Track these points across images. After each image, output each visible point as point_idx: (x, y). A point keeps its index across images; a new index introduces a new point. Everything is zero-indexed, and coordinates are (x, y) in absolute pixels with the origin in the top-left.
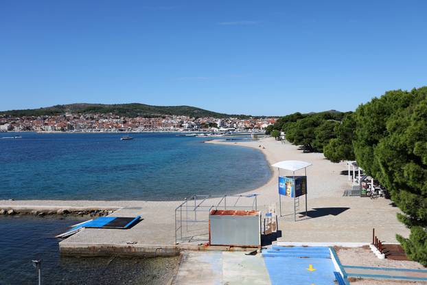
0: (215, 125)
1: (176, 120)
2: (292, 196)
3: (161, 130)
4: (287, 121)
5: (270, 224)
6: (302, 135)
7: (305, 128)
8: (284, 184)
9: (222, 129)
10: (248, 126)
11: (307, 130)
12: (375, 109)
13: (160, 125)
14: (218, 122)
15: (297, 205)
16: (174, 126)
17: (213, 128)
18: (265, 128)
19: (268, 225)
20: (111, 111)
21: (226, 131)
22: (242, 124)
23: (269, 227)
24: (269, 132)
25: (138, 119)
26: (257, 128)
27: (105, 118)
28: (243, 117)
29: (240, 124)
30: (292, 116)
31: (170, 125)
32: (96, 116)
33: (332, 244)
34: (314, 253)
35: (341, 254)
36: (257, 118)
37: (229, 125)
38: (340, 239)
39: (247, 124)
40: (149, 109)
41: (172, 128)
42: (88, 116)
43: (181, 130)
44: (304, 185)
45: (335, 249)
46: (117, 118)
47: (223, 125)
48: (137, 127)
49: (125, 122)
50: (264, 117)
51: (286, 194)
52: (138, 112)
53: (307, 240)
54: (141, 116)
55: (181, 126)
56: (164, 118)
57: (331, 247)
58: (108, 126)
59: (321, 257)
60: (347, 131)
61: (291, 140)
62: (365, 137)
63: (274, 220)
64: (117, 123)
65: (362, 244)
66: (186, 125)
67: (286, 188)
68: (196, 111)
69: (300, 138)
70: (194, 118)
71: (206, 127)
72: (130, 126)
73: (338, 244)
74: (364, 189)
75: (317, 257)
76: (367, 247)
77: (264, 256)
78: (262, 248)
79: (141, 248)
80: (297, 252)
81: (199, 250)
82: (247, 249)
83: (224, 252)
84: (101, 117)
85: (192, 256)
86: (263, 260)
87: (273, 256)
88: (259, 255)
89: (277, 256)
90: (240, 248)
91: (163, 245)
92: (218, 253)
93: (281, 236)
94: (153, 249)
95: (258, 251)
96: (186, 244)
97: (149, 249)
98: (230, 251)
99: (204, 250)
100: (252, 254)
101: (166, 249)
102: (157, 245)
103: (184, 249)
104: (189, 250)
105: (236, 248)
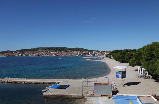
0: (88, 54)
1: (75, 52)
3: (70, 56)
4: (113, 52)
5: (114, 87)
6: (120, 57)
7: (121, 55)
8: (118, 74)
9: (91, 55)
10: (100, 54)
11: (122, 55)
12: (149, 48)
13: (70, 54)
14: (90, 53)
16: (75, 54)
17: (88, 55)
18: (106, 55)
19: (113, 88)
20: (54, 49)
21: (92, 56)
22: (97, 54)
23: (113, 89)
24: (107, 56)
25: (63, 52)
26: (103, 55)
27: (52, 52)
28: (97, 51)
29: (97, 53)
30: (115, 51)
31: (73, 54)
32: (49, 51)
33: (137, 95)
34: (131, 98)
35: (141, 98)
36: (102, 51)
37: (93, 54)
38: (139, 93)
39: (99, 54)
40: (66, 49)
41: (74, 55)
42: (46, 51)
43: (77, 55)
44: (125, 74)
45: (139, 97)
46: (56, 52)
47: (91, 54)
48: (62, 55)
49: (58, 53)
50: (105, 51)
52: (62, 50)
53: (128, 93)
54: (64, 51)
55: (77, 54)
56: (71, 51)
57: (137, 96)
58: (53, 54)
59: (133, 100)
60: (138, 56)
61: (116, 59)
62: (145, 58)
63: (115, 87)
64: (56, 53)
65: (148, 95)
66: (79, 54)
68: (82, 49)
69: (119, 58)
70: (81, 52)
71: (85, 54)
72: (60, 54)
73: (139, 95)
74: (145, 76)
75: (132, 99)
76: (150, 96)
77: (113, 99)
78: (112, 96)
79: (70, 95)
80: (125, 98)
81: (90, 96)
82: (107, 96)
83: (99, 97)
84: (51, 51)
85: (88, 99)
86: (113, 100)
87: (116, 99)
88: (111, 99)
89: (118, 99)
90: (105, 96)
91: (78, 95)
92: (97, 98)
93: (118, 92)
94: (75, 96)
95: (111, 97)
96: (86, 94)
97: (73, 96)
98: (101, 97)
99: (92, 97)
100: (109, 98)
101: (79, 96)
102: (76, 95)
103: (85, 96)
104: (87, 96)
105: (103, 96)
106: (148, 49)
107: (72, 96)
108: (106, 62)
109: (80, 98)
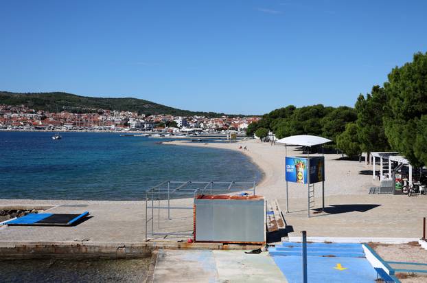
0: (175, 125)
1: (118, 117)
2: (306, 182)
3: (97, 129)
4: (275, 117)
5: (274, 221)
8: (293, 167)
9: (184, 129)
10: (220, 126)
11: (309, 121)
12: (419, 68)
13: (96, 122)
14: (179, 121)
15: (311, 194)
16: (116, 125)
17: (171, 128)
18: (244, 129)
19: (272, 222)
20: (22, 103)
21: (190, 133)
22: (211, 123)
23: (272, 225)
24: (250, 133)
25: (63, 114)
26: (233, 129)
27: (13, 112)
28: (212, 115)
31: (112, 123)
33: (367, 240)
34: (340, 250)
35: (379, 250)
36: (232, 116)
37: (193, 125)
38: (375, 234)
39: (218, 124)
41: (113, 127)
43: (127, 130)
44: (320, 169)
45: (372, 246)
46: (32, 113)
47: (185, 123)
48: (62, 125)
49: (43, 118)
50: (241, 117)
51: (297, 180)
52: (63, 105)
53: (330, 235)
54: (67, 110)
55: (126, 125)
56: (101, 113)
57: (365, 244)
58: (19, 122)
59: (351, 256)
60: (374, 107)
62: (403, 108)
63: (277, 218)
64: (31, 118)
66: (133, 123)
67: (297, 172)
68: (146, 106)
70: (144, 115)
71: (162, 126)
72: (51, 123)
73: (375, 240)
74: (398, 183)
75: (346, 256)
76: (415, 244)
77: (272, 254)
78: (267, 246)
79: (95, 247)
80: (317, 250)
81: (179, 248)
82: (248, 246)
83: (214, 251)
84: (7, 110)
85: (170, 255)
86: (271, 258)
87: (284, 255)
88: (264, 254)
89: (290, 254)
90: (237, 246)
91: (128, 243)
92: (208, 252)
93: (293, 231)
94: (112, 248)
95: (263, 248)
96: (160, 241)
97: (106, 248)
98: (223, 249)
99: (186, 248)
100: (254, 252)
101: (132, 248)
102: (119, 242)
103: (157, 248)
104: (165, 248)
105: (232, 246)
106: (414, 72)
107: (103, 251)
108: (246, 152)
109: (135, 258)
